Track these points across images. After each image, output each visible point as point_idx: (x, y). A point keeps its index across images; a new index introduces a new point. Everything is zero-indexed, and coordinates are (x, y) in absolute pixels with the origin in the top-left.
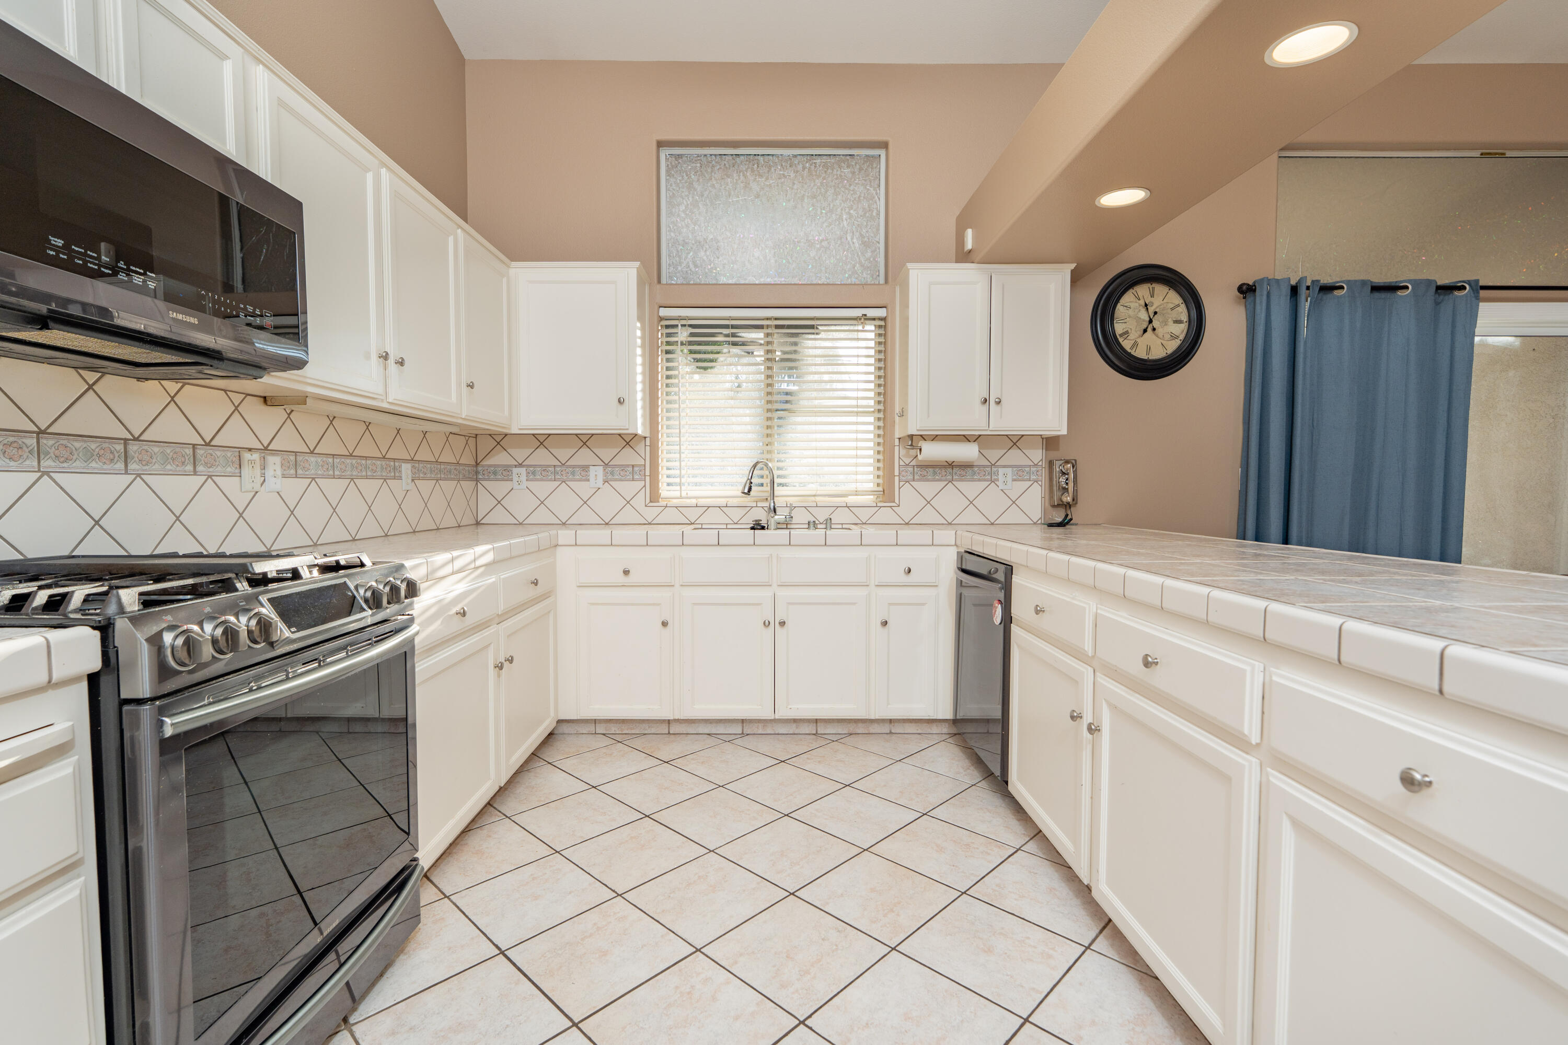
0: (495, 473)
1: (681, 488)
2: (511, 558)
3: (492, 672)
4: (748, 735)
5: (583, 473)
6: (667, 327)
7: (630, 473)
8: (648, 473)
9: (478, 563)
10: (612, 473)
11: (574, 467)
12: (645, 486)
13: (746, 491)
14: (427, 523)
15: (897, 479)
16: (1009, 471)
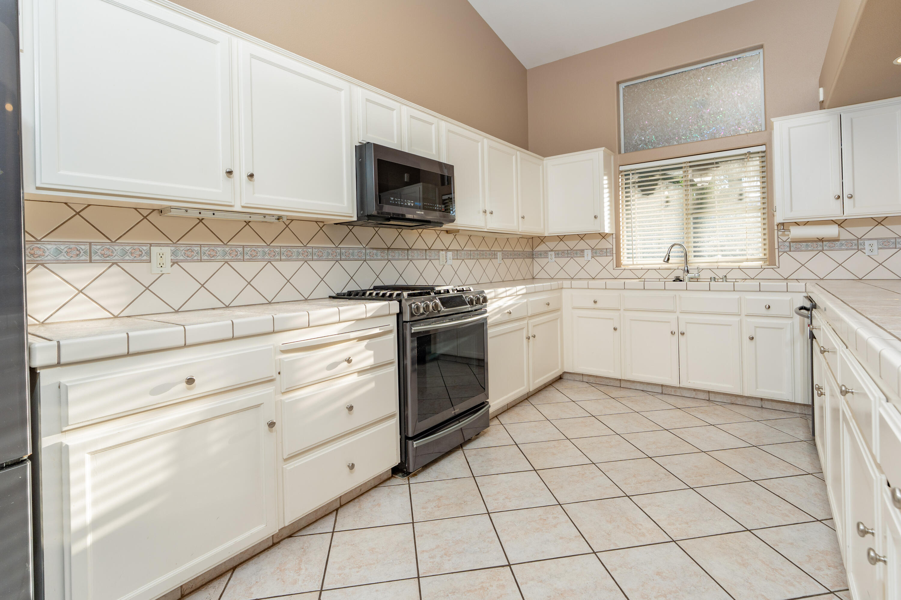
0: (541, 255)
1: (633, 259)
2: (535, 292)
3: (525, 340)
4: (665, 394)
5: (581, 253)
6: (626, 175)
7: (605, 252)
8: (614, 252)
9: (518, 293)
10: (596, 253)
11: (577, 250)
12: (613, 259)
13: (666, 260)
14: (509, 277)
15: (777, 251)
16: (875, 242)
